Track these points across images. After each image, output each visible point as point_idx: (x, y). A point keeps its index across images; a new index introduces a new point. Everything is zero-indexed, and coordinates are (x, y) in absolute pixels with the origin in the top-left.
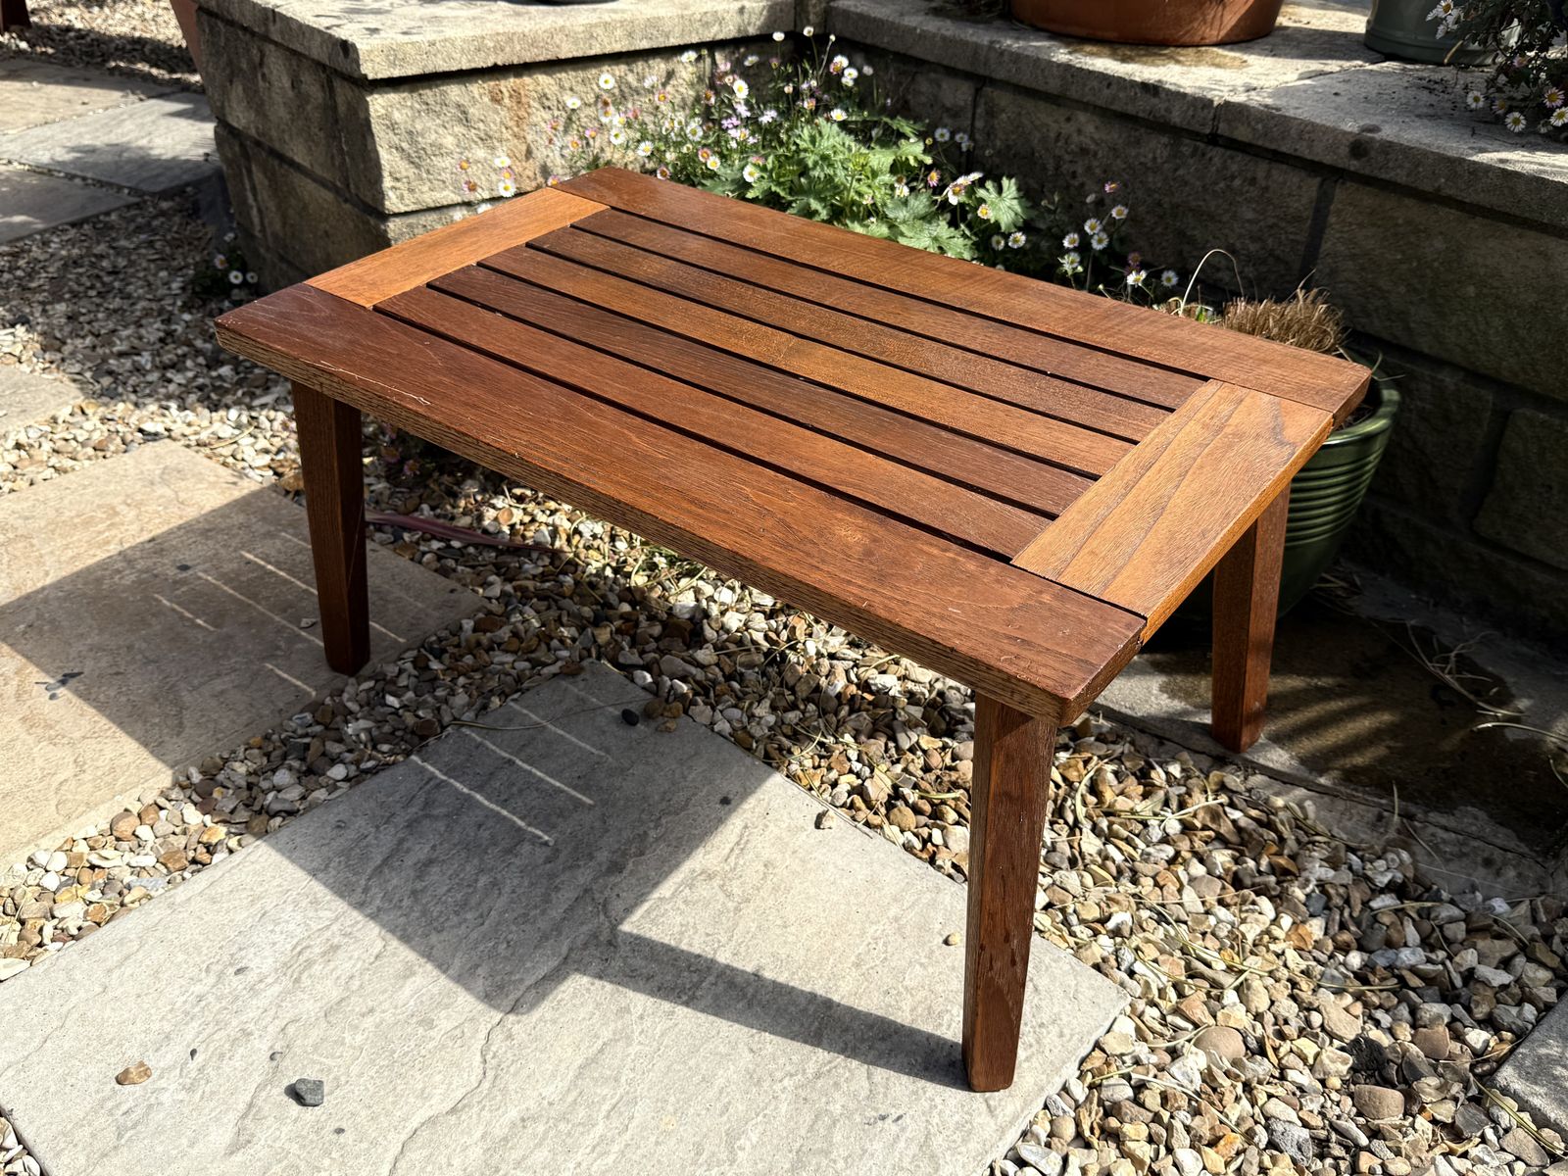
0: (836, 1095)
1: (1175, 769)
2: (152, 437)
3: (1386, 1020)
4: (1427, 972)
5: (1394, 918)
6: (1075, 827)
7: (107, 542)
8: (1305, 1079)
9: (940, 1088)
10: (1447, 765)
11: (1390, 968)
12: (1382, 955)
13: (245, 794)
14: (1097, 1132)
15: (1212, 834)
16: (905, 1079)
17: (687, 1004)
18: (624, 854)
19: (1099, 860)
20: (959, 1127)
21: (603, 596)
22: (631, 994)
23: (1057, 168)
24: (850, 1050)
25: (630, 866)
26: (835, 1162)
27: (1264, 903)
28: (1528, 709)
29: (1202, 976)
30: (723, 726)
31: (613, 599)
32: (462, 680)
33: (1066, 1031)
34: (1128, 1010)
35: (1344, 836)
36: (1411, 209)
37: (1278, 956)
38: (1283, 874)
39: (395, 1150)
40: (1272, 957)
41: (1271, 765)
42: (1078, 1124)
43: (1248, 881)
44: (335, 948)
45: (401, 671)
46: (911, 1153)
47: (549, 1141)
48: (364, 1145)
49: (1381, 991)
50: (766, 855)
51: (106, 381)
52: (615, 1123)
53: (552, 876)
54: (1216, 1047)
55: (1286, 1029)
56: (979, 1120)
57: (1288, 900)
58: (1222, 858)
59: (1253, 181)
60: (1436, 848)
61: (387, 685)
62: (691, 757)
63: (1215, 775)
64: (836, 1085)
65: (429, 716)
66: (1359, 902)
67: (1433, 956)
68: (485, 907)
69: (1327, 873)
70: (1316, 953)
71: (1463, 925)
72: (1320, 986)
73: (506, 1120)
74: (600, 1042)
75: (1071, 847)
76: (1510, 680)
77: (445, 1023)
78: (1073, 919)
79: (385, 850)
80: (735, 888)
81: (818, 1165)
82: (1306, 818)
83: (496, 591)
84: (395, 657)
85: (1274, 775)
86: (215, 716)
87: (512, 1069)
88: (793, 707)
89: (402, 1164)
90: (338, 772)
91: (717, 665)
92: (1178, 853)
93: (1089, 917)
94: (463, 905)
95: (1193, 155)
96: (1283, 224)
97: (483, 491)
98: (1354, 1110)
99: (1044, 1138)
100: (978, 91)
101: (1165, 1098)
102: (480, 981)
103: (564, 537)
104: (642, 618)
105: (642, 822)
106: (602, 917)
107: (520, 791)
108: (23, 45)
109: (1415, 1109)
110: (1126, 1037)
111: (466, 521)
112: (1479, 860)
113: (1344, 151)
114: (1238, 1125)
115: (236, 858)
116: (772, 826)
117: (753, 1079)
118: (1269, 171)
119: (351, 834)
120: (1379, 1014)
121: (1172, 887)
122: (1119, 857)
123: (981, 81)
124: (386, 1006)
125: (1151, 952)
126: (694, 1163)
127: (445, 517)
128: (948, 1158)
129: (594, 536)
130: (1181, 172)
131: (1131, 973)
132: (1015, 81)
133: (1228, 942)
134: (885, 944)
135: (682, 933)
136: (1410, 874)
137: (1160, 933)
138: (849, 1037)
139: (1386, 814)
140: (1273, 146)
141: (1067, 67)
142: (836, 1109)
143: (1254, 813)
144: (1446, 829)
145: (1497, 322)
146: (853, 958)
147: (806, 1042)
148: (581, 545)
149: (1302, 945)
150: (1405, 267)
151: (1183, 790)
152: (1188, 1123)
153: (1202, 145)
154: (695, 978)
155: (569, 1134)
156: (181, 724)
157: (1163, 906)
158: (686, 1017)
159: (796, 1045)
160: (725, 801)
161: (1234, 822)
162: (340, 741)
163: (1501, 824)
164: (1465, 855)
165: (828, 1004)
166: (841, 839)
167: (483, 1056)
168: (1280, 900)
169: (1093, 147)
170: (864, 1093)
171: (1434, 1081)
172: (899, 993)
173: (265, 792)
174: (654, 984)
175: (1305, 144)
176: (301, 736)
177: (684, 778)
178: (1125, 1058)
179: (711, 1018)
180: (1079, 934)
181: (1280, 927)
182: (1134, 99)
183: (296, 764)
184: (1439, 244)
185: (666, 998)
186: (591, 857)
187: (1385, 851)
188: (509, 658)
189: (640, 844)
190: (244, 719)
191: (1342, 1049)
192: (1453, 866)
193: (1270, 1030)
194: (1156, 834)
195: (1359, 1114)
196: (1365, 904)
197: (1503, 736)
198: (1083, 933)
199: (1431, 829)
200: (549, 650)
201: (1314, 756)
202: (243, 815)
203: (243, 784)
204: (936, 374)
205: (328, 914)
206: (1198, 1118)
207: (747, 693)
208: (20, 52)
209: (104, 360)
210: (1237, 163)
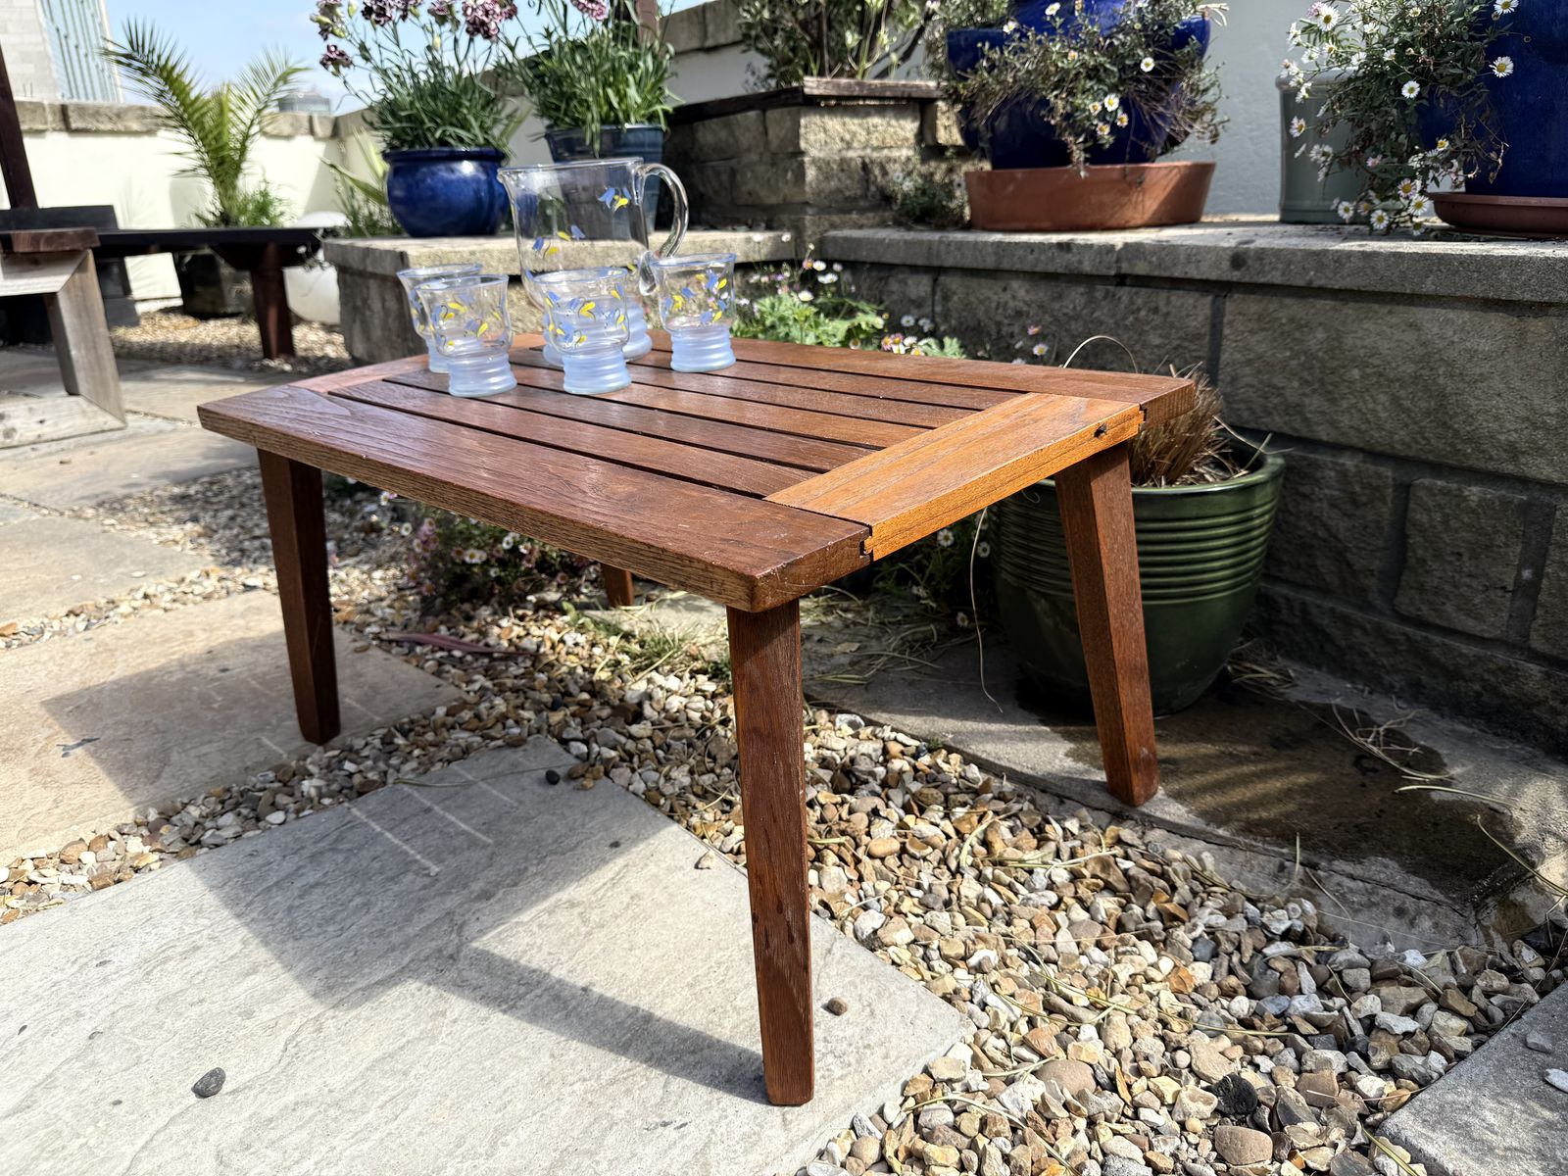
0: (625, 1101)
1: (1073, 825)
2: (248, 588)
3: (1266, 1064)
4: (1322, 1020)
5: (1288, 964)
6: (957, 872)
7: (173, 654)
8: (1162, 1119)
9: (737, 1100)
10: (1362, 820)
11: (1282, 1016)
12: (1272, 1002)
13: (187, 831)
14: (901, 1155)
15: (1100, 881)
16: (702, 1090)
17: (505, 1012)
18: (498, 885)
19: (975, 902)
20: (744, 1137)
21: (565, 687)
22: (453, 998)
23: (999, 331)
24: (654, 1060)
25: (500, 895)
26: (598, 1163)
27: (1146, 947)
28: (1462, 776)
29: (1061, 1012)
30: (639, 786)
31: (573, 688)
32: (417, 752)
33: (893, 1054)
34: (970, 1039)
35: (1244, 888)
36: (1293, 308)
37: (1151, 996)
38: (1170, 919)
39: (160, 1124)
40: (1144, 997)
41: (1168, 818)
42: (882, 1147)
43: (1131, 926)
44: (196, 948)
45: (367, 744)
46: (683, 1159)
47: (313, 1125)
48: (134, 1117)
49: (1268, 1037)
50: (637, 888)
51: (235, 555)
52: (388, 1112)
53: (421, 901)
54: (1059, 1078)
55: (1143, 1065)
56: (769, 1133)
57: (1172, 945)
58: (1106, 904)
59: (1156, 310)
60: (1343, 897)
61: (351, 753)
62: (597, 810)
63: (1112, 830)
64: (628, 1091)
65: (376, 778)
66: (1251, 947)
67: (1330, 1003)
68: (349, 922)
69: (1220, 920)
70: (1195, 996)
71: (1367, 973)
72: (1195, 1028)
73: (280, 1103)
74: (404, 1040)
75: (950, 891)
76: (1443, 752)
77: (264, 1015)
78: (934, 955)
79: (282, 874)
80: (594, 917)
81: (579, 1165)
82: (1204, 869)
83: (477, 686)
84: (367, 732)
85: (1173, 828)
86: (190, 771)
87: (307, 1059)
88: (712, 771)
89: (161, 1137)
90: (277, 817)
91: (650, 738)
92: (1060, 900)
93: (952, 953)
94: (331, 920)
95: (1105, 298)
96: (1186, 344)
97: (495, 613)
98: (1215, 1154)
99: (840, 1157)
100: (935, 281)
101: (984, 1123)
102: (315, 982)
103: (549, 644)
104: (596, 704)
105: (526, 859)
106: (454, 935)
107: (424, 833)
108: (287, 368)
109: (1284, 1153)
110: (958, 1064)
111: (475, 636)
112: (1390, 909)
113: (1226, 265)
114: (1068, 1158)
115: (150, 876)
116: (652, 866)
117: (546, 1083)
118: (1168, 299)
119: (259, 861)
120: (1258, 1059)
121: (1047, 929)
122: (996, 900)
123: (936, 271)
124: (218, 997)
125: (1009, 986)
126: (450, 1154)
127: (456, 634)
128: (722, 1167)
129: (576, 644)
130: (1096, 315)
131: (984, 1006)
132: (960, 265)
133: (1096, 980)
134: (727, 969)
135: (525, 952)
136: (1313, 924)
137: (1025, 970)
138: (659, 1049)
139: (1287, 864)
140: (1166, 274)
141: (1000, 243)
142: (619, 1113)
143: (1148, 864)
144: (1352, 878)
145: (1383, 398)
146: (690, 979)
147: (611, 1051)
148: (563, 653)
149: (1181, 988)
150: (1294, 363)
151: (1077, 843)
152: (1007, 1150)
153: (1111, 288)
154: (522, 990)
155: (336, 1119)
156: (158, 777)
157: (1035, 946)
158: (500, 1023)
159: (601, 1052)
160: (616, 845)
161: (1125, 872)
162: (292, 795)
163: (1415, 873)
164: (1374, 904)
165: (648, 1018)
166: (717, 878)
167: (286, 1044)
168: (1163, 944)
169: (1025, 308)
170: (653, 1101)
171: (1312, 1127)
172: (726, 1012)
173: (205, 830)
174: (479, 993)
175: (1193, 266)
176: (260, 790)
177: (583, 825)
178: (955, 1085)
179: (525, 1024)
180: (937, 969)
181: (1158, 969)
182: (1052, 259)
183: (245, 812)
184: (1320, 335)
185: (488, 1005)
186: (465, 886)
187: (1287, 901)
188: (465, 735)
189: (518, 877)
190: (214, 773)
191: (1207, 1089)
192: (1363, 917)
193: (1127, 1066)
194: (1040, 880)
195: (1220, 1159)
196: (1258, 951)
197: (1429, 797)
198: (941, 966)
199: (1337, 878)
200: (504, 727)
201: (1216, 809)
202: (178, 846)
203: (192, 823)
204: (778, 401)
205: (206, 922)
206: (1020, 1148)
207: (668, 760)
208: (284, 372)
209: (241, 542)
210: (1142, 296)
